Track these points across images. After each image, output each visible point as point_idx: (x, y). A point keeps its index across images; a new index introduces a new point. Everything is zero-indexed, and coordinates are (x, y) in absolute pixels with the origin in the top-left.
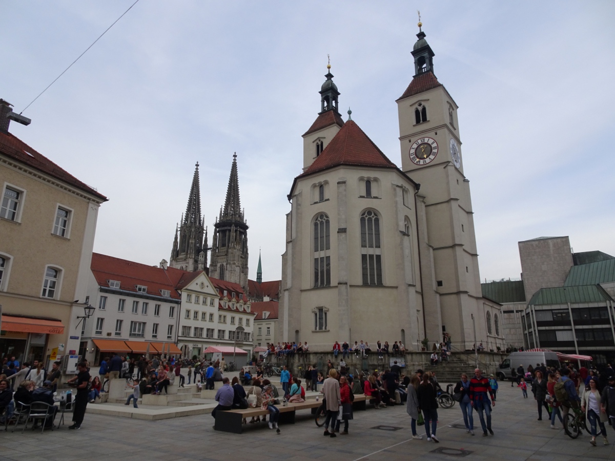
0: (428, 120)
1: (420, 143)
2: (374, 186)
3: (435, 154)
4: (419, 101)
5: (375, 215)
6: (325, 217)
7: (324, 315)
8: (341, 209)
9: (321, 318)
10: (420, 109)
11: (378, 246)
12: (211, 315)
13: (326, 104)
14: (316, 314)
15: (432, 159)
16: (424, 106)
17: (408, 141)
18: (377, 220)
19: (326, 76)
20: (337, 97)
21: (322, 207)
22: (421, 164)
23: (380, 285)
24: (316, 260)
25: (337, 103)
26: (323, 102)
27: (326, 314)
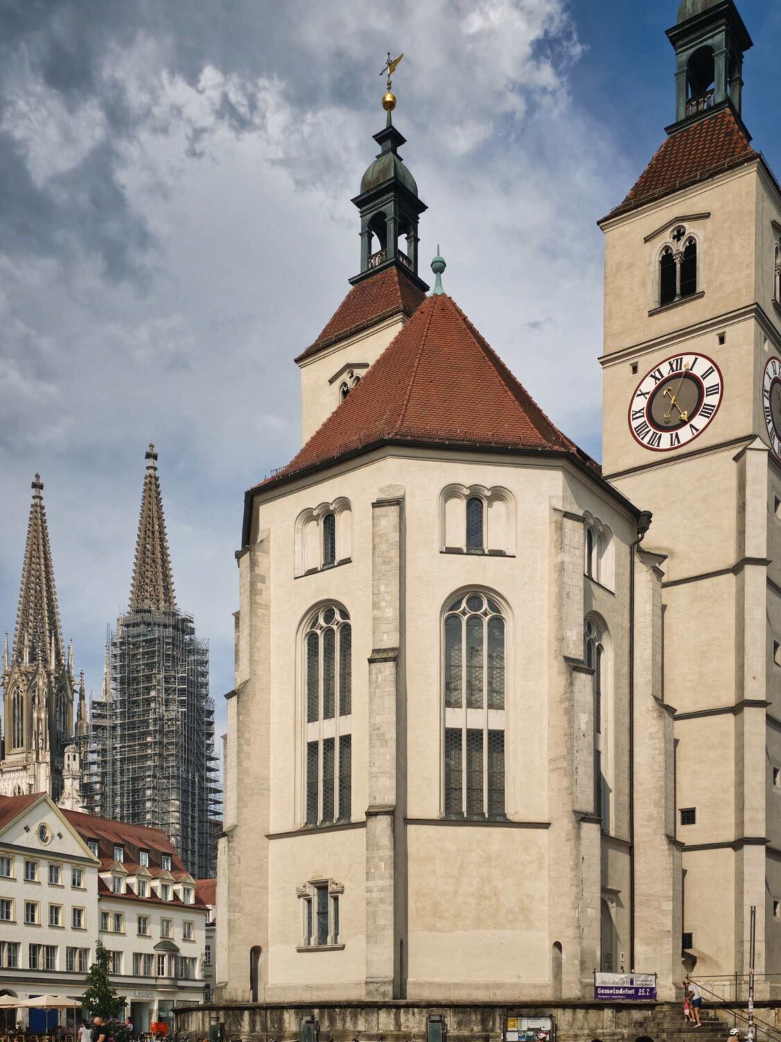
0: (699, 289)
1: (666, 375)
2: (493, 515)
3: (711, 412)
4: (678, 219)
5: (493, 607)
6: (337, 616)
7: (331, 902)
8: (382, 588)
9: (323, 913)
10: (679, 247)
11: (496, 704)
12: (77, 912)
13: (376, 246)
14: (309, 901)
15: (700, 427)
16: (691, 239)
17: (626, 367)
18: (498, 624)
19: (380, 138)
20: (416, 221)
21: (331, 585)
22: (662, 446)
23: (498, 818)
24: (312, 747)
25: (414, 240)
26: (366, 236)
27: (336, 899)
